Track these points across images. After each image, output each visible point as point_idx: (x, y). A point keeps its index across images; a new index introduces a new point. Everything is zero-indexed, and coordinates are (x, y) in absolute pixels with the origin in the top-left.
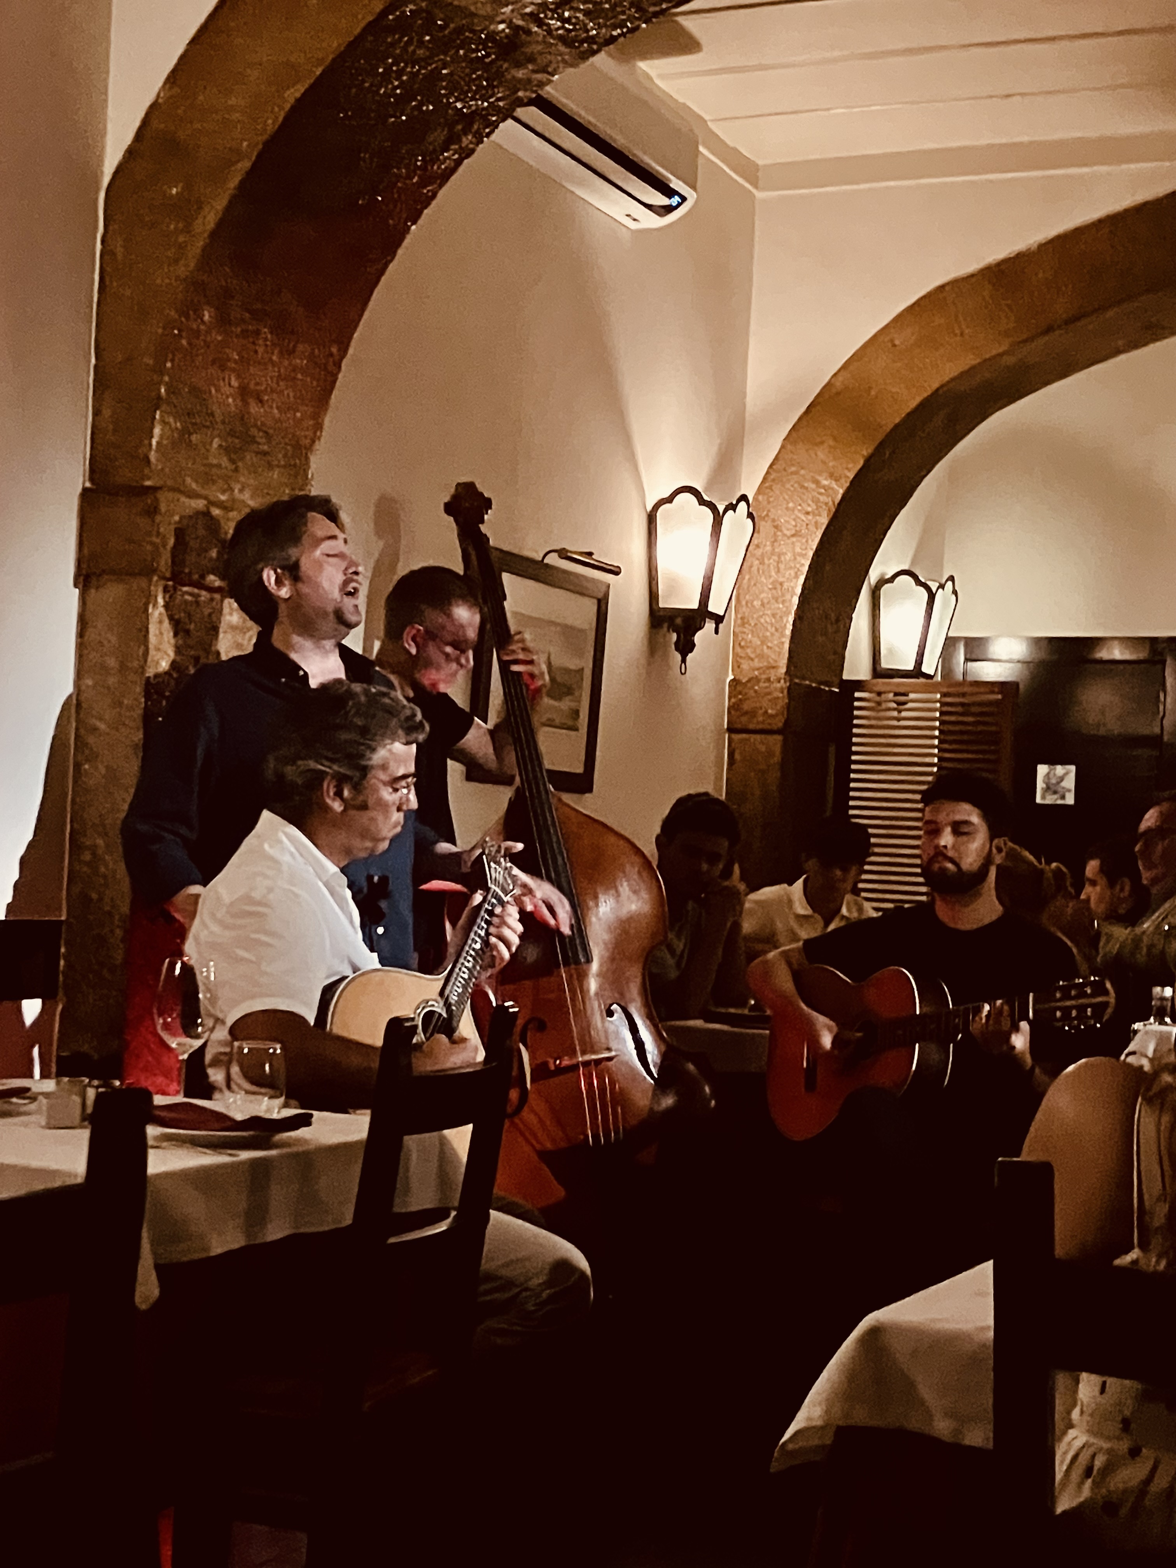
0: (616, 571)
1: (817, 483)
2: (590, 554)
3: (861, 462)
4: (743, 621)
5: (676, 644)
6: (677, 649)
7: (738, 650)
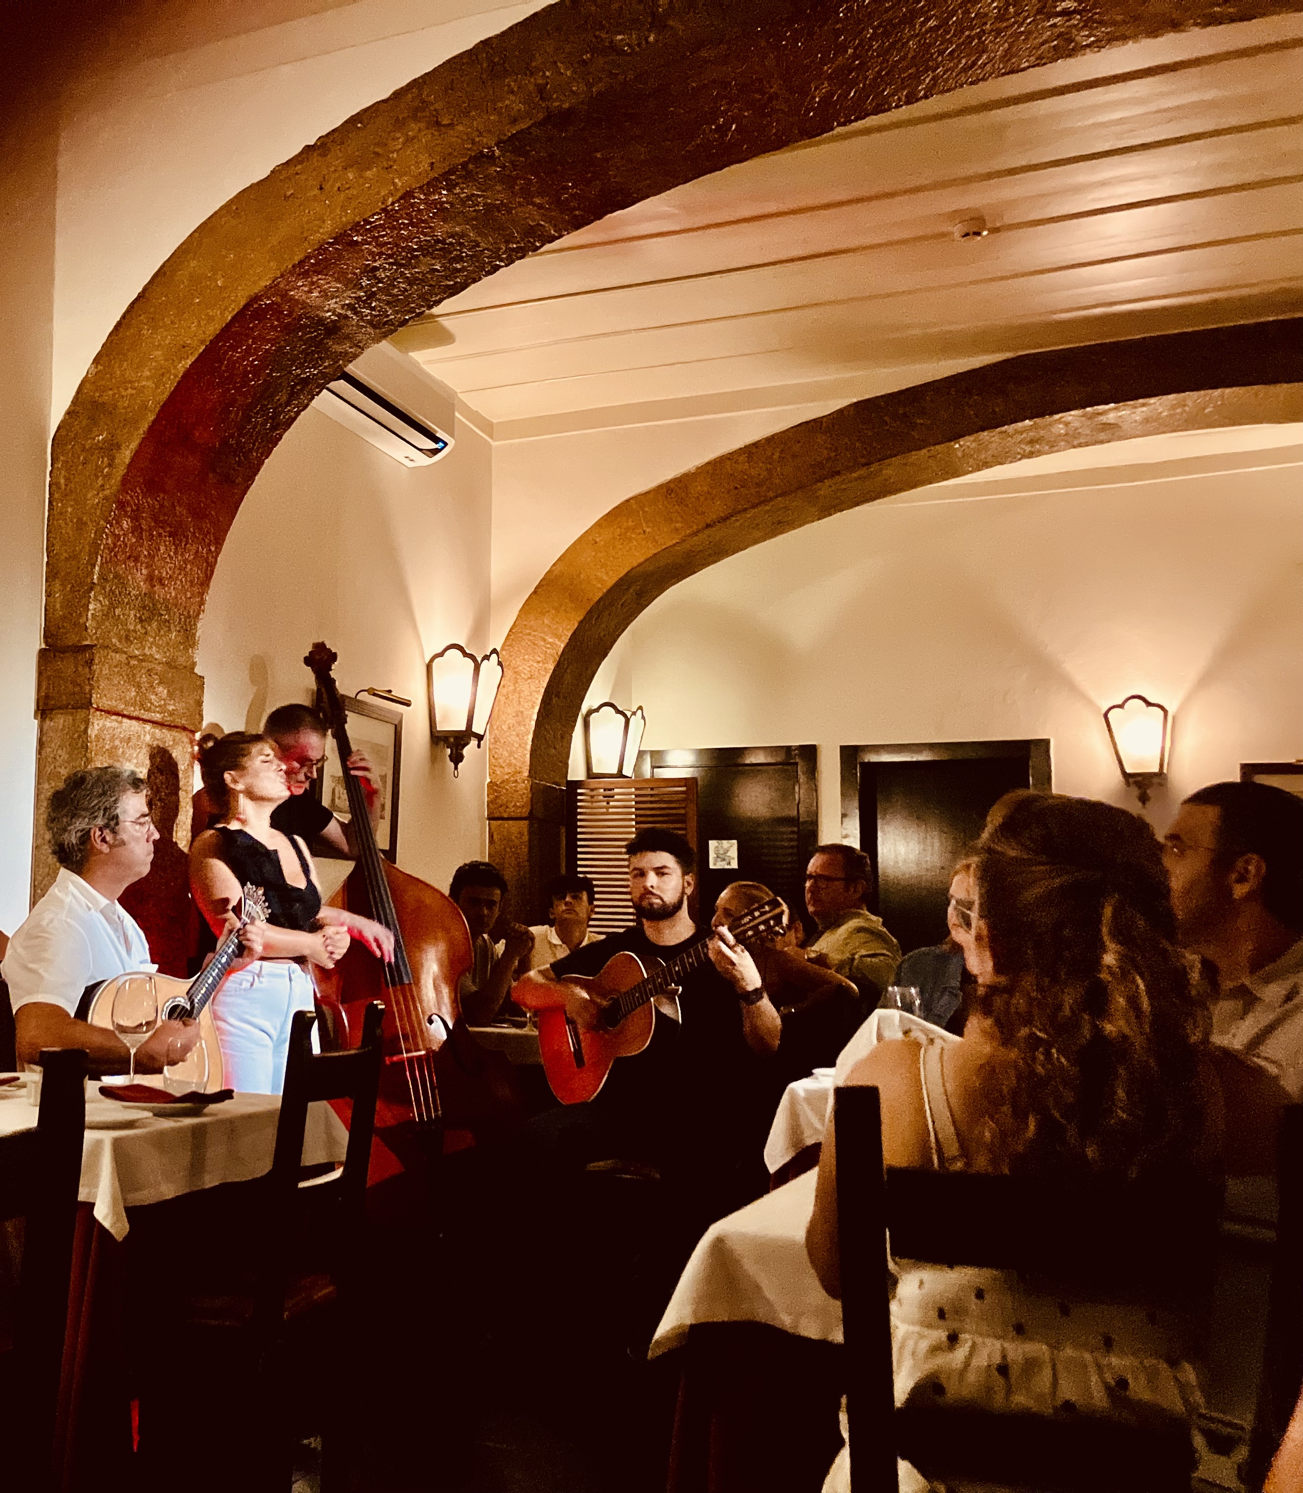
0: (407, 704)
1: (544, 640)
2: (390, 691)
3: (576, 625)
4: (496, 740)
5: (450, 756)
6: (451, 760)
7: (493, 761)
